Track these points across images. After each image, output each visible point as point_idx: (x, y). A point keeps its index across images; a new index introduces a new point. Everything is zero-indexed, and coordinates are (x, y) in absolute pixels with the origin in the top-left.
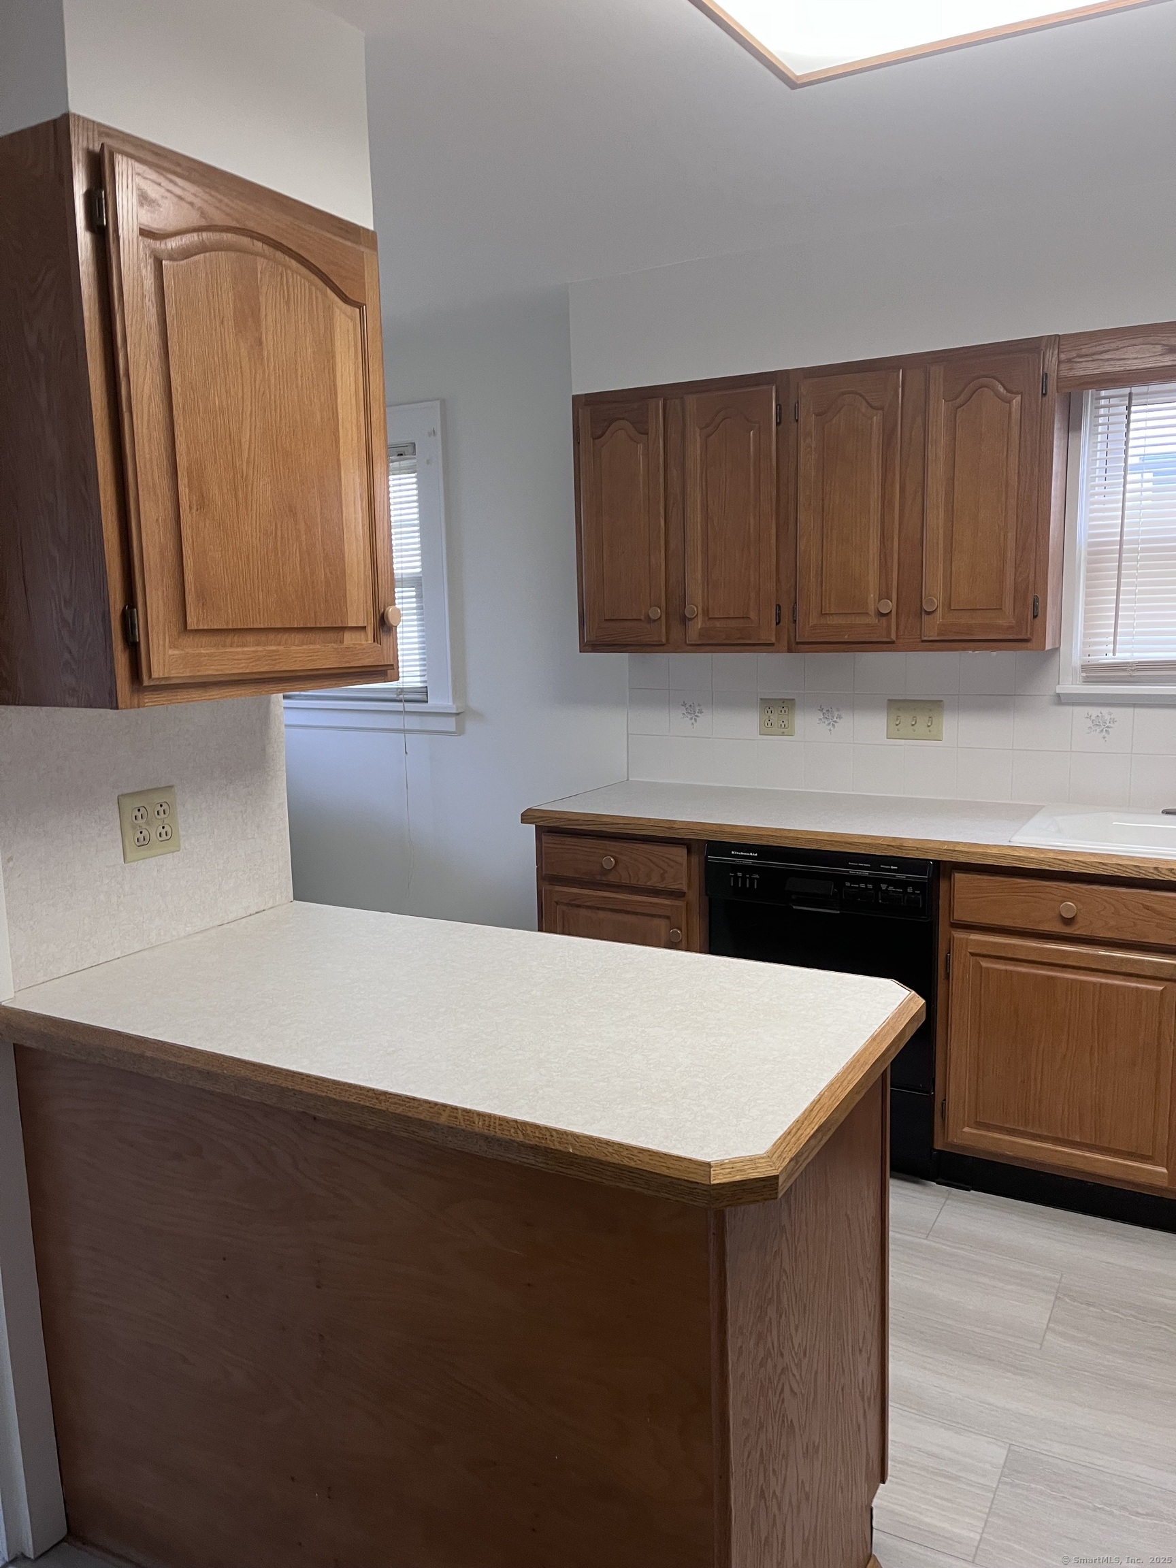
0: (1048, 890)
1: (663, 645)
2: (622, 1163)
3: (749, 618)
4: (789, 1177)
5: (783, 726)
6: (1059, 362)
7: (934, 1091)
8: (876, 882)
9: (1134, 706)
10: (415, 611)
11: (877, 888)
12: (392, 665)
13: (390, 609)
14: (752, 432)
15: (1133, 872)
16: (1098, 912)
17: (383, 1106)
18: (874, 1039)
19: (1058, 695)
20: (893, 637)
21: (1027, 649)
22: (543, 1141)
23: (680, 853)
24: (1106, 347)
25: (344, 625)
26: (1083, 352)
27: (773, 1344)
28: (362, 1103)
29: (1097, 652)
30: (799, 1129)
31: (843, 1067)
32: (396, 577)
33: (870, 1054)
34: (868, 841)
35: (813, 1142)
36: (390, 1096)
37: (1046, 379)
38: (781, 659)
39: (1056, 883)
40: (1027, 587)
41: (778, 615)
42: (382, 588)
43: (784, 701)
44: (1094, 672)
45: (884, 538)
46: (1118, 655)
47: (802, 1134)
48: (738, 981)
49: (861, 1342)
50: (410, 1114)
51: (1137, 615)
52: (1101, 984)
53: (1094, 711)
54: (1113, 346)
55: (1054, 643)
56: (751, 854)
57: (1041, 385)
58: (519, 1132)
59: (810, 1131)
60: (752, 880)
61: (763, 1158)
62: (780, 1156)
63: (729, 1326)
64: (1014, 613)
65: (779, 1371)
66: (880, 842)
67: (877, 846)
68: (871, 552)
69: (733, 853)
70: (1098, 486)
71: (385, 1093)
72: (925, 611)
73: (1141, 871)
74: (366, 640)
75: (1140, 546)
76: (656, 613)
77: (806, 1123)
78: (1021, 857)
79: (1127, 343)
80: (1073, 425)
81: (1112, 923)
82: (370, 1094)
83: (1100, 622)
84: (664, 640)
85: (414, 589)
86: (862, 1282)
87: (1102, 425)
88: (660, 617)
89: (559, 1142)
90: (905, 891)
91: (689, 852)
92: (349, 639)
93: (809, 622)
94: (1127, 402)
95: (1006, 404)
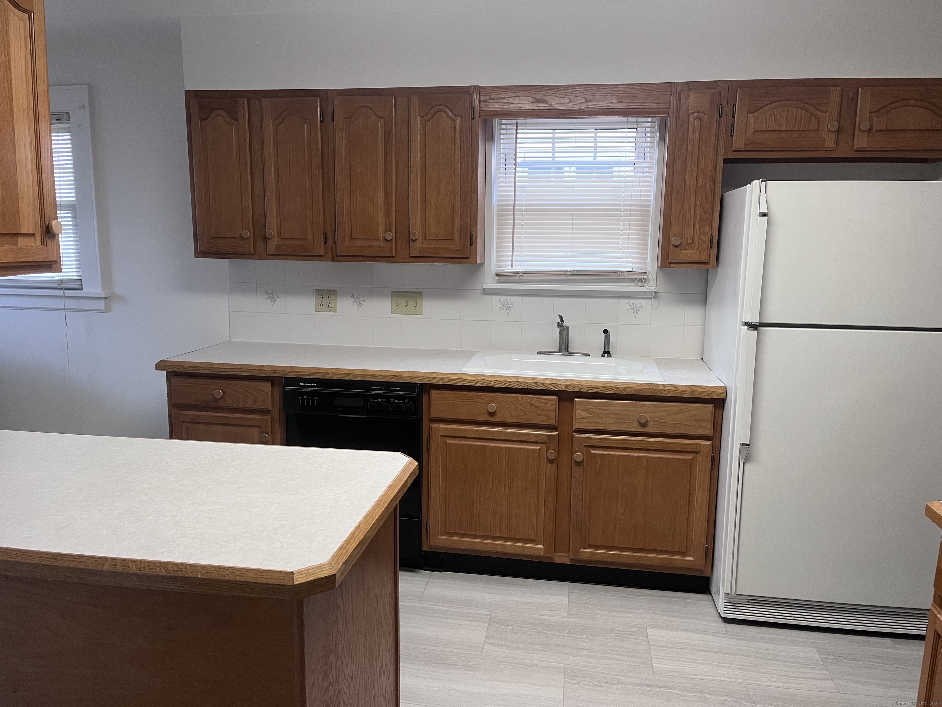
0: (481, 397)
1: (252, 254)
2: (235, 579)
3: (307, 239)
4: (342, 575)
5: (330, 306)
6: (480, 101)
7: (422, 517)
8: (388, 397)
9: (523, 295)
10: (71, 227)
11: (388, 401)
12: (56, 261)
13: (54, 222)
14: (305, 125)
15: (525, 386)
16: (507, 408)
17: (60, 563)
18: (390, 487)
19: (484, 289)
20: (394, 254)
21: (467, 263)
22: (180, 573)
23: (267, 386)
24: (504, 96)
25: (18, 232)
26: (492, 97)
27: (333, 677)
28: (43, 563)
29: (503, 266)
30: (347, 545)
31: (373, 506)
32: (57, 203)
33: (388, 496)
34: (383, 374)
35: (356, 552)
36: (64, 556)
37: (474, 110)
38: (326, 266)
39: (485, 394)
40: (467, 227)
41: (325, 238)
42: (47, 209)
43: (330, 291)
44: (502, 277)
45: (387, 195)
46: (514, 267)
47: (349, 548)
48: (307, 460)
49: (384, 667)
50: (80, 567)
51: (523, 246)
52: (509, 448)
53: (503, 298)
54: (508, 95)
55: (481, 260)
56: (312, 384)
57: (471, 113)
58: (162, 569)
59: (354, 545)
60: (313, 401)
61: (326, 565)
62: (336, 562)
63: (306, 670)
64: (460, 242)
65: (337, 692)
66: (390, 374)
67: (388, 377)
68: (380, 203)
69: (301, 384)
70: (502, 173)
71: (60, 555)
72: (412, 240)
73: (528, 385)
74: (36, 243)
75: (524, 207)
76: (247, 234)
77: (352, 541)
78: (467, 379)
79: (514, 94)
80: (488, 138)
81: (514, 414)
82: (49, 556)
83: (504, 249)
84: (252, 252)
85: (70, 212)
86: (384, 631)
87: (503, 139)
88: (249, 237)
89: (191, 572)
90: (404, 402)
91: (272, 385)
92: (22, 242)
93: (344, 243)
94: (515, 128)
95: (453, 122)
